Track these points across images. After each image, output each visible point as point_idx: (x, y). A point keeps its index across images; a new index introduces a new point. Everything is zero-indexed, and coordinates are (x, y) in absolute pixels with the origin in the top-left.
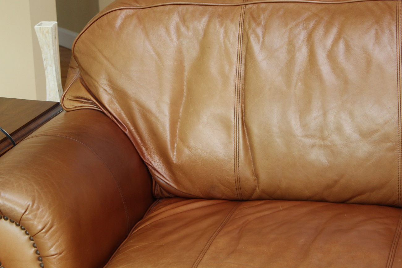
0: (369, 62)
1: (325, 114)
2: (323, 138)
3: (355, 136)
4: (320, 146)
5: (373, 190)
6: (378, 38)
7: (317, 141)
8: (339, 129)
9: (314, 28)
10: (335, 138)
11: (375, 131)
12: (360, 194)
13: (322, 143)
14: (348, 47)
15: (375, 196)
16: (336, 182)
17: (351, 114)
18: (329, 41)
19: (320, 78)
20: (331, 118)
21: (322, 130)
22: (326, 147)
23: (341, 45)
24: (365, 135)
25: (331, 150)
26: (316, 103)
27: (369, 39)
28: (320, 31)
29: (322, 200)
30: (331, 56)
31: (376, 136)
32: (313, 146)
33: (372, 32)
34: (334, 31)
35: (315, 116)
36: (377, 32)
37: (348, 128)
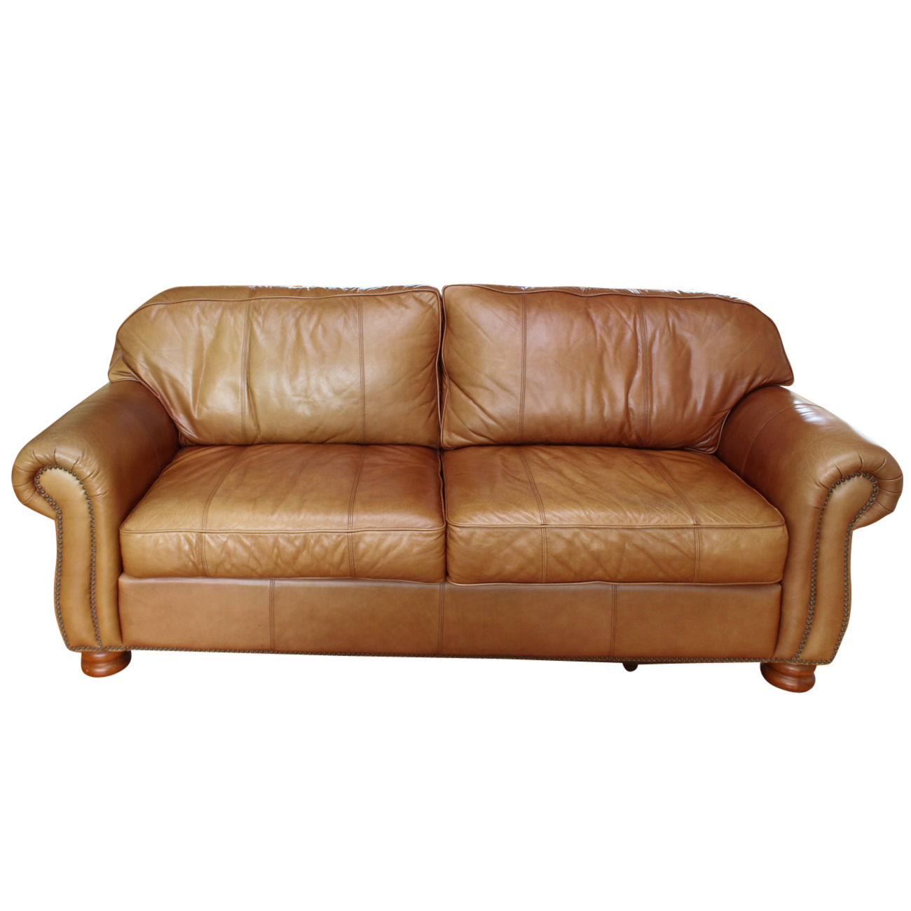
0: (340, 342)
1: (308, 379)
2: (307, 397)
3: (330, 394)
4: (305, 402)
5: (343, 433)
6: (346, 323)
7: (303, 399)
8: (319, 390)
9: (301, 316)
10: (316, 396)
11: (344, 390)
12: (334, 436)
13: (306, 400)
14: (325, 330)
15: (344, 438)
16: (317, 428)
17: (327, 378)
18: (311, 326)
19: (304, 352)
20: (313, 382)
21: (306, 390)
22: (309, 403)
23: (320, 329)
24: (337, 393)
25: (312, 405)
26: (302, 371)
27: (339, 324)
28: (305, 318)
29: (306, 442)
30: (313, 336)
31: (345, 394)
32: (300, 402)
33: (342, 319)
34: (315, 318)
35: (301, 382)
36: (345, 319)
37: (325, 389)
